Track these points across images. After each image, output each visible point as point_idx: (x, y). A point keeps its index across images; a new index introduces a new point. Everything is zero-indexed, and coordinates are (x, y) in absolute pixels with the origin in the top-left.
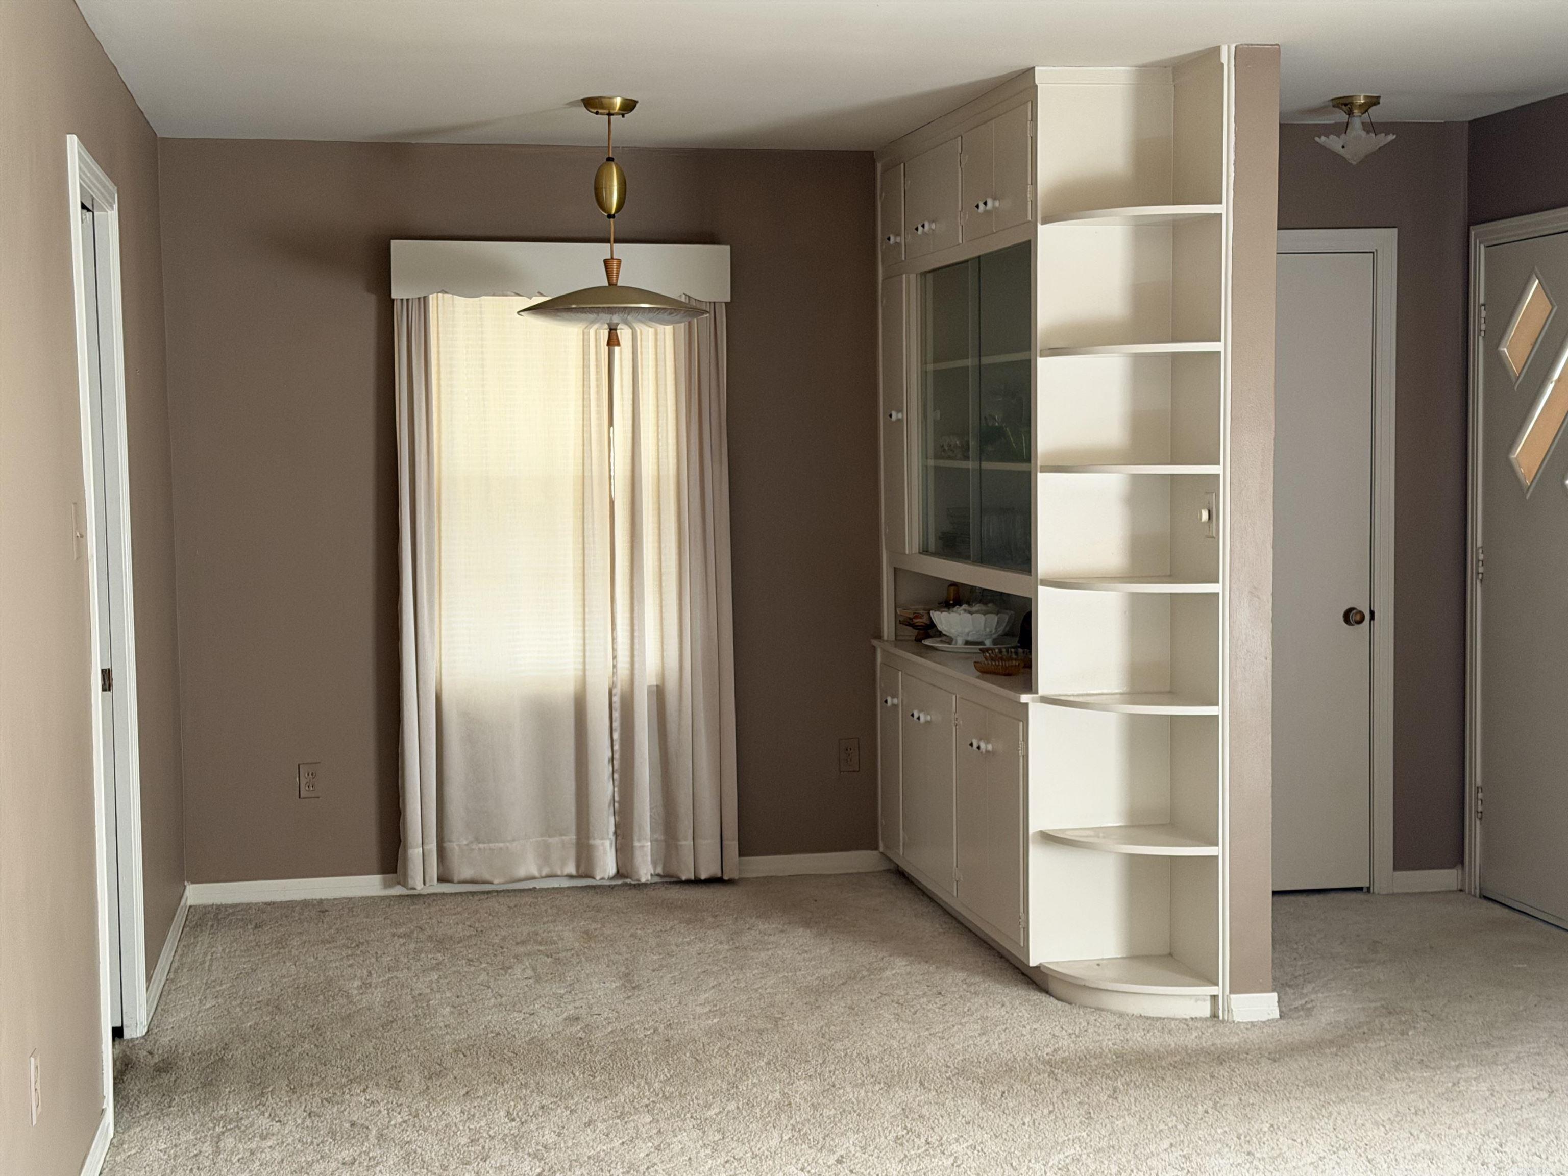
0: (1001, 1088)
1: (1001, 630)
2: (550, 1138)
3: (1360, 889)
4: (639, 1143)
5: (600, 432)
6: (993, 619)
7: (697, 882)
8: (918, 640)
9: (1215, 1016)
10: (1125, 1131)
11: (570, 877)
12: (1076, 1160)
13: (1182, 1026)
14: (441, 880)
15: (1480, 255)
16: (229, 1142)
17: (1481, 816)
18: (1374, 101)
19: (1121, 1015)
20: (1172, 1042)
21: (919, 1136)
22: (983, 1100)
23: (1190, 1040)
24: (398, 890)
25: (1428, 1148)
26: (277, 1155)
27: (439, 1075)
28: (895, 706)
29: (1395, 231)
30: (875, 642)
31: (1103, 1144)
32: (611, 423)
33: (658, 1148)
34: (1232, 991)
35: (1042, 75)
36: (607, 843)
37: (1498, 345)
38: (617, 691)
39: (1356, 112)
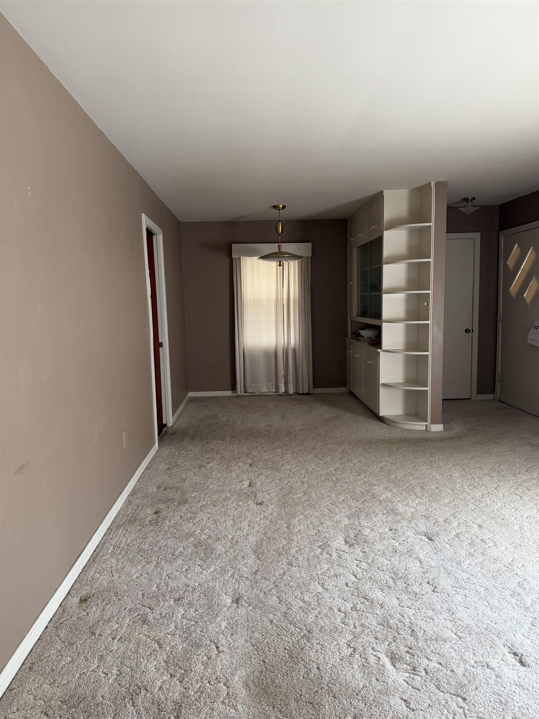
0: (369, 446)
1: (376, 334)
2: (256, 454)
3: (468, 399)
4: (277, 456)
5: (280, 289)
6: (374, 332)
7: (303, 394)
8: (356, 337)
9: (426, 430)
10: (399, 458)
11: (274, 392)
12: (385, 466)
13: (418, 432)
14: (245, 392)
15: (502, 239)
16: (182, 452)
17: (500, 381)
18: (474, 199)
19: (402, 429)
20: (415, 436)
21: (346, 458)
22: (364, 449)
23: (419, 436)
24: (235, 394)
25: (480, 466)
26: (192, 456)
27: (234, 438)
28: (350, 353)
29: (479, 233)
30: (346, 338)
31: (393, 462)
32: (283, 287)
33: (281, 458)
34: (431, 424)
35: (385, 192)
36: (282, 385)
37: (507, 261)
38: (285, 349)
39: (469, 201)
